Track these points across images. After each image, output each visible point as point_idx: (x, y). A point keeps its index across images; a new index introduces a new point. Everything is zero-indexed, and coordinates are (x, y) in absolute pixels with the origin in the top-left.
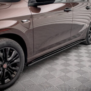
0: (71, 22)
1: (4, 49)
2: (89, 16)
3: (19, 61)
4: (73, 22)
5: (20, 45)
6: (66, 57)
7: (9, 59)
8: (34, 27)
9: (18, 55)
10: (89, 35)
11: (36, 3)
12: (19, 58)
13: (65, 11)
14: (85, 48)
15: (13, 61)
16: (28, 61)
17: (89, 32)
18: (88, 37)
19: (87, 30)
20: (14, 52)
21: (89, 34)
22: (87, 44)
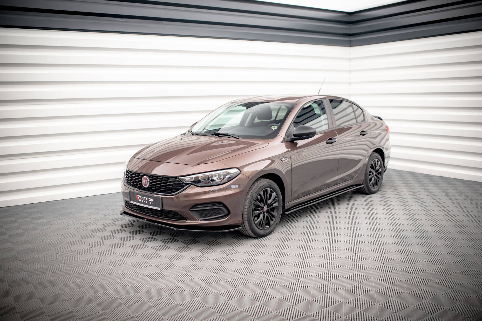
0: (337, 157)
1: (265, 190)
2: (367, 145)
3: (278, 206)
4: (340, 155)
5: (279, 187)
6: (331, 210)
7: (269, 202)
8: (293, 166)
9: (277, 198)
10: (370, 177)
11: (294, 137)
12: (278, 202)
13: (327, 143)
14: (363, 199)
15: (272, 205)
16: (286, 208)
17: (368, 172)
18: (368, 181)
19: (365, 169)
20: (273, 194)
21: (370, 175)
22: (368, 192)
